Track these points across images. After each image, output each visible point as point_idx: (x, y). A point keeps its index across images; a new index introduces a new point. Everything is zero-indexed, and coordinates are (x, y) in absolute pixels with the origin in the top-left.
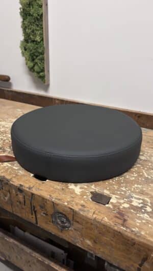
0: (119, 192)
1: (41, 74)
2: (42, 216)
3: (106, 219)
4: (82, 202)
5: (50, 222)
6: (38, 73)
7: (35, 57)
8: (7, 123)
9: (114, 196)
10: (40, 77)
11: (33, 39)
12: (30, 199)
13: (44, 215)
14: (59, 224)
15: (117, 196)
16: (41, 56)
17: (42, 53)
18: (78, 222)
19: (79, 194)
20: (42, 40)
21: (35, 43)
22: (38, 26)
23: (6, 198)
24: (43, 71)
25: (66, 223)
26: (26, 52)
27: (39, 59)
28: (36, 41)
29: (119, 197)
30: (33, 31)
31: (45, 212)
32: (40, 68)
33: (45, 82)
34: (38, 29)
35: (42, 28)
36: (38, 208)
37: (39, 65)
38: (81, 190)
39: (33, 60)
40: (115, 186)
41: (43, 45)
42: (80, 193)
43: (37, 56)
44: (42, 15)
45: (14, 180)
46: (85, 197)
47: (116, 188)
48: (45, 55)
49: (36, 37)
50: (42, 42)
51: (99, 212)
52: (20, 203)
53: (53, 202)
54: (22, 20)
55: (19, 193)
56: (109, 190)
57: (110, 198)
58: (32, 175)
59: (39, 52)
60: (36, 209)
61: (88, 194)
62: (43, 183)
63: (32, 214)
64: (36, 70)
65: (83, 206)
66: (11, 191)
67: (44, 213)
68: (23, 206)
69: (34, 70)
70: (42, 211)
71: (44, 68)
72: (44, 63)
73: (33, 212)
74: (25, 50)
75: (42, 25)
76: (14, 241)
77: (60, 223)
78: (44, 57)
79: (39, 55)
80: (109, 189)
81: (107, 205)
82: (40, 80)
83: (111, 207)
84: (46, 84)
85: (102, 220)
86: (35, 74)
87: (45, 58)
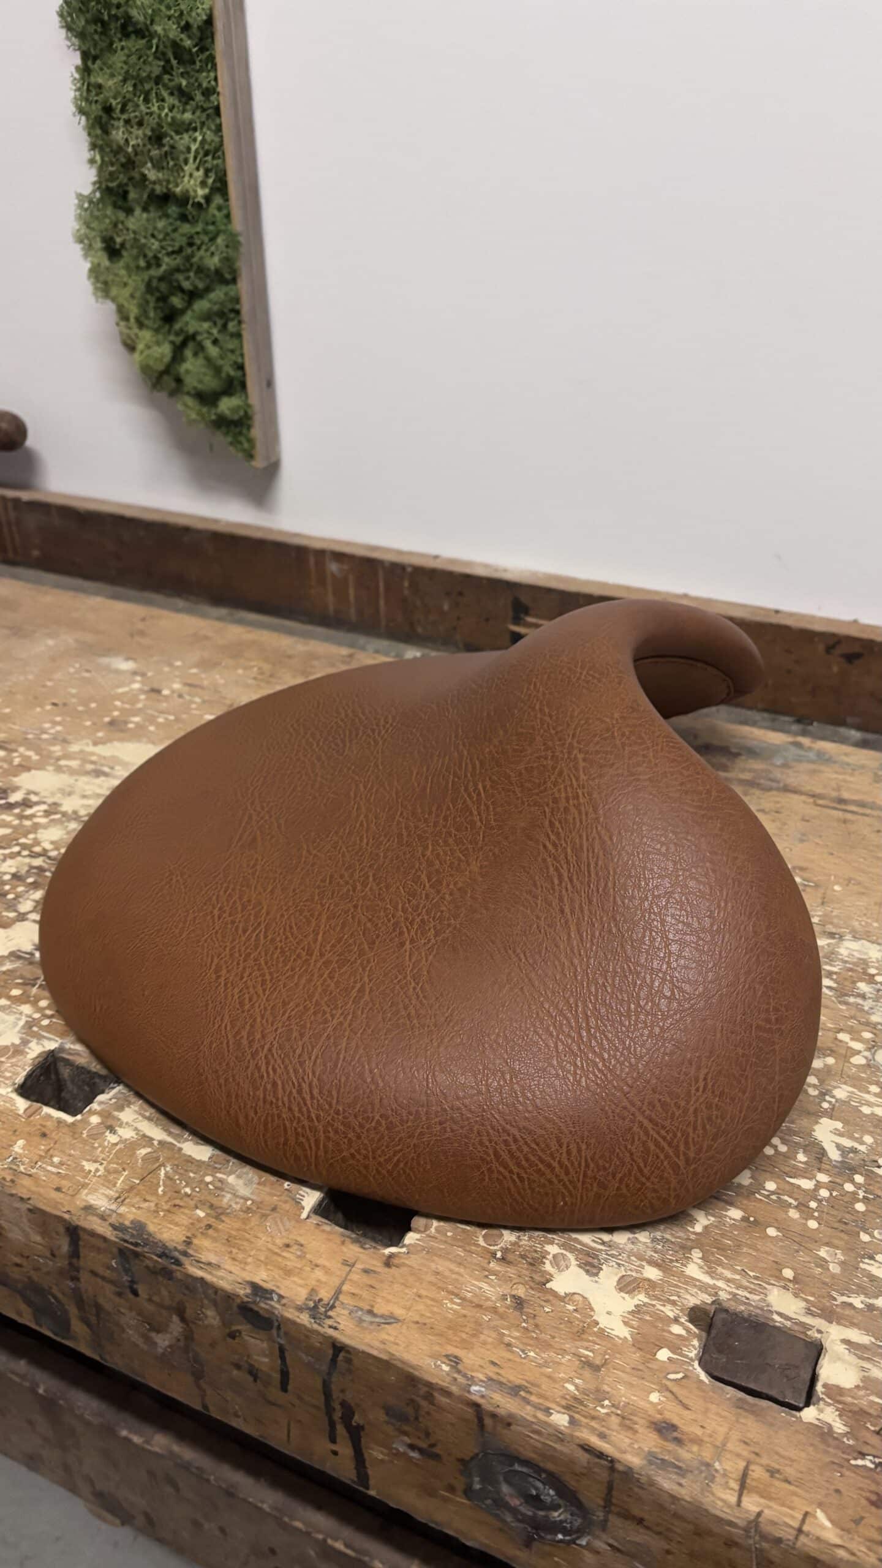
0: (857, 1302)
1: (226, 405)
2: (398, 1454)
3: (824, 1526)
4: (654, 1397)
5: (451, 1489)
6: (207, 399)
7: (177, 301)
8: (64, 779)
9: (834, 1335)
10: (222, 423)
11: (158, 189)
12: (325, 1368)
13: (414, 1455)
14: (514, 1511)
15: (856, 1336)
16: (219, 294)
17: (227, 276)
18: (640, 1521)
19: (621, 1331)
20: (221, 187)
21: (173, 210)
22: (185, 96)
23: (163, 1341)
24: (235, 385)
25: (555, 1508)
26: (120, 268)
27: (207, 317)
28: (184, 200)
29: (865, 1339)
30: (157, 138)
31: (423, 1445)
32: (217, 370)
33: (250, 456)
34: (188, 116)
35: (217, 110)
36: (371, 1416)
37: (213, 351)
38: (629, 1303)
39: (170, 317)
40: (823, 1253)
41: (228, 216)
42: (626, 1323)
43: (193, 295)
44: (209, 22)
45: (208, 1250)
46: (663, 1355)
47: (834, 1268)
48: (243, 286)
49: (179, 169)
50: (218, 200)
51: (772, 1472)
52: (254, 1373)
53: (477, 1406)
54: (77, 60)
55: (244, 1327)
56: (798, 1285)
57: (817, 1350)
58: (311, 1198)
59: (200, 270)
60: (357, 1419)
61: (676, 1329)
62: (388, 1262)
63: (333, 1440)
64: (191, 382)
65: (665, 1429)
66: (189, 1313)
67: (412, 1447)
68: (275, 1393)
69: (179, 381)
70: (406, 1434)
71: (241, 367)
72: (238, 335)
73: (340, 1429)
74: (113, 251)
75: (210, 92)
76: (176, 1448)
77: (515, 1502)
78: (237, 300)
79: (208, 289)
80: (795, 1280)
81: (809, 1414)
82: (221, 439)
83: (839, 1427)
84: (259, 463)
85: (800, 1531)
86: (188, 407)
87: (245, 307)
